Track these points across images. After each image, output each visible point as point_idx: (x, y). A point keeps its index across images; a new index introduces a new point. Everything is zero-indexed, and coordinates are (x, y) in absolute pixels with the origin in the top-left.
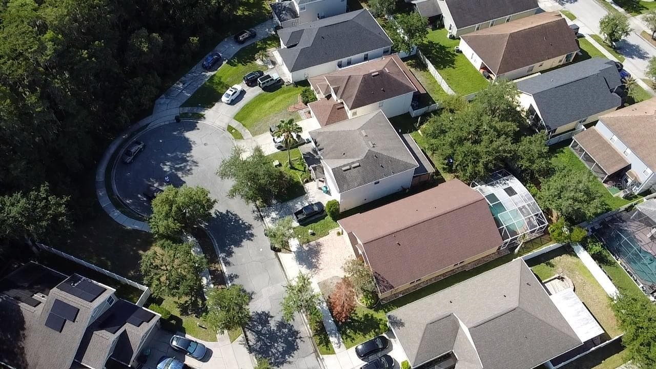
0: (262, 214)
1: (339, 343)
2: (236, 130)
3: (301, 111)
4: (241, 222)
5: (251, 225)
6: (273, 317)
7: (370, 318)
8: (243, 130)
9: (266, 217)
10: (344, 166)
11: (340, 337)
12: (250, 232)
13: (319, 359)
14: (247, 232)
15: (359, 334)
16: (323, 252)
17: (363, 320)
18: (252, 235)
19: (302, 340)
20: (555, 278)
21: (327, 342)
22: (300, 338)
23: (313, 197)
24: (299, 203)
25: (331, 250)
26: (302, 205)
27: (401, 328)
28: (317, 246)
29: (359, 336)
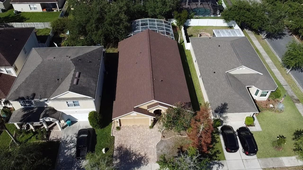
1: (219, 164)
11: (214, 161)
15: (215, 145)
16: (128, 147)
23: (67, 137)
24: (66, 151)
25: (131, 140)
26: (69, 149)
27: (227, 107)
28: (121, 150)
29: (217, 146)
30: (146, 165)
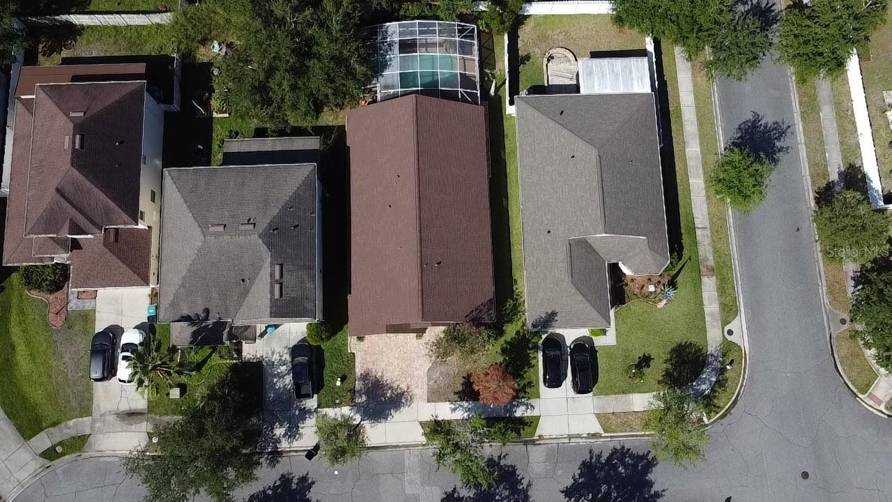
0: (270, 450)
1: (527, 405)
2: (61, 443)
3: (71, 304)
4: (270, 492)
5: (283, 476)
6: (455, 489)
7: (508, 347)
8: (65, 431)
9: (278, 445)
10: (272, 292)
11: (520, 401)
12: (295, 481)
13: (537, 442)
14: (294, 487)
15: (526, 372)
16: (380, 374)
17: (507, 358)
18: (303, 479)
19: (504, 457)
20: (547, 65)
21: (522, 422)
22: (499, 457)
23: (273, 353)
24: (275, 380)
25: (384, 361)
26: (280, 377)
27: (556, 318)
28: (366, 380)
29: (529, 374)
30: (409, 406)
